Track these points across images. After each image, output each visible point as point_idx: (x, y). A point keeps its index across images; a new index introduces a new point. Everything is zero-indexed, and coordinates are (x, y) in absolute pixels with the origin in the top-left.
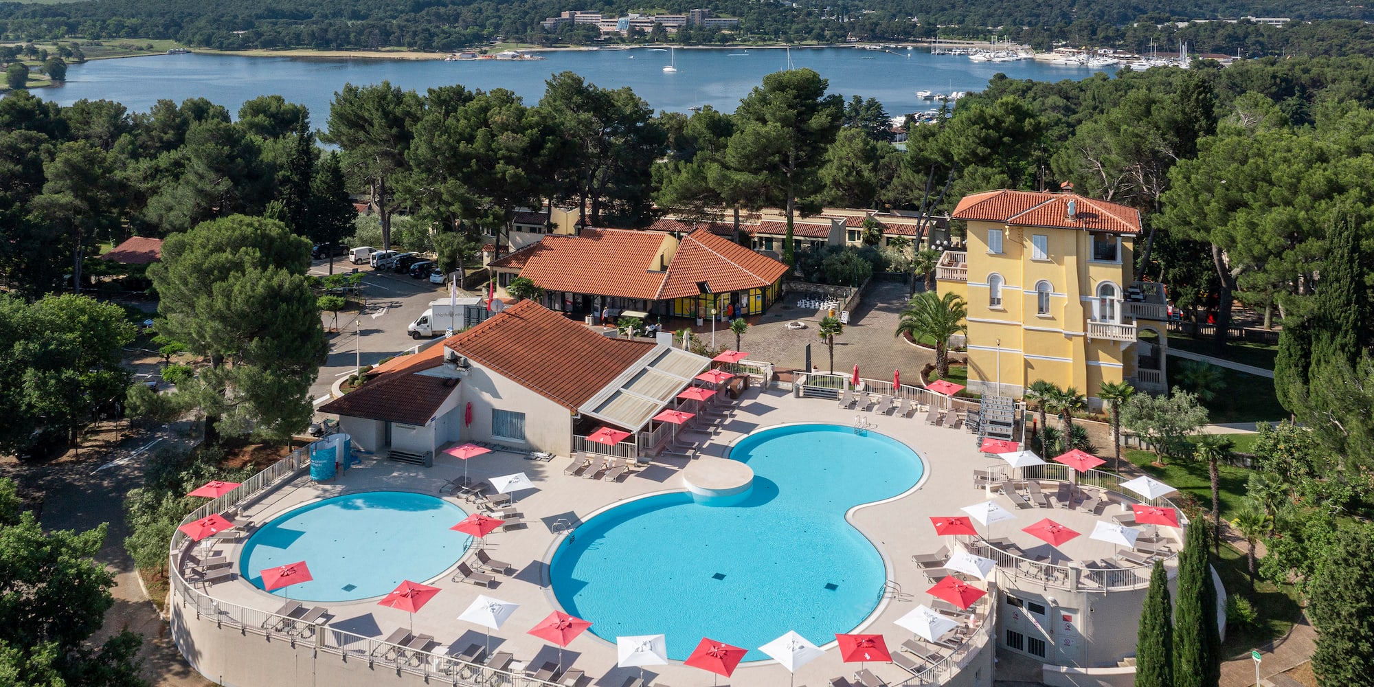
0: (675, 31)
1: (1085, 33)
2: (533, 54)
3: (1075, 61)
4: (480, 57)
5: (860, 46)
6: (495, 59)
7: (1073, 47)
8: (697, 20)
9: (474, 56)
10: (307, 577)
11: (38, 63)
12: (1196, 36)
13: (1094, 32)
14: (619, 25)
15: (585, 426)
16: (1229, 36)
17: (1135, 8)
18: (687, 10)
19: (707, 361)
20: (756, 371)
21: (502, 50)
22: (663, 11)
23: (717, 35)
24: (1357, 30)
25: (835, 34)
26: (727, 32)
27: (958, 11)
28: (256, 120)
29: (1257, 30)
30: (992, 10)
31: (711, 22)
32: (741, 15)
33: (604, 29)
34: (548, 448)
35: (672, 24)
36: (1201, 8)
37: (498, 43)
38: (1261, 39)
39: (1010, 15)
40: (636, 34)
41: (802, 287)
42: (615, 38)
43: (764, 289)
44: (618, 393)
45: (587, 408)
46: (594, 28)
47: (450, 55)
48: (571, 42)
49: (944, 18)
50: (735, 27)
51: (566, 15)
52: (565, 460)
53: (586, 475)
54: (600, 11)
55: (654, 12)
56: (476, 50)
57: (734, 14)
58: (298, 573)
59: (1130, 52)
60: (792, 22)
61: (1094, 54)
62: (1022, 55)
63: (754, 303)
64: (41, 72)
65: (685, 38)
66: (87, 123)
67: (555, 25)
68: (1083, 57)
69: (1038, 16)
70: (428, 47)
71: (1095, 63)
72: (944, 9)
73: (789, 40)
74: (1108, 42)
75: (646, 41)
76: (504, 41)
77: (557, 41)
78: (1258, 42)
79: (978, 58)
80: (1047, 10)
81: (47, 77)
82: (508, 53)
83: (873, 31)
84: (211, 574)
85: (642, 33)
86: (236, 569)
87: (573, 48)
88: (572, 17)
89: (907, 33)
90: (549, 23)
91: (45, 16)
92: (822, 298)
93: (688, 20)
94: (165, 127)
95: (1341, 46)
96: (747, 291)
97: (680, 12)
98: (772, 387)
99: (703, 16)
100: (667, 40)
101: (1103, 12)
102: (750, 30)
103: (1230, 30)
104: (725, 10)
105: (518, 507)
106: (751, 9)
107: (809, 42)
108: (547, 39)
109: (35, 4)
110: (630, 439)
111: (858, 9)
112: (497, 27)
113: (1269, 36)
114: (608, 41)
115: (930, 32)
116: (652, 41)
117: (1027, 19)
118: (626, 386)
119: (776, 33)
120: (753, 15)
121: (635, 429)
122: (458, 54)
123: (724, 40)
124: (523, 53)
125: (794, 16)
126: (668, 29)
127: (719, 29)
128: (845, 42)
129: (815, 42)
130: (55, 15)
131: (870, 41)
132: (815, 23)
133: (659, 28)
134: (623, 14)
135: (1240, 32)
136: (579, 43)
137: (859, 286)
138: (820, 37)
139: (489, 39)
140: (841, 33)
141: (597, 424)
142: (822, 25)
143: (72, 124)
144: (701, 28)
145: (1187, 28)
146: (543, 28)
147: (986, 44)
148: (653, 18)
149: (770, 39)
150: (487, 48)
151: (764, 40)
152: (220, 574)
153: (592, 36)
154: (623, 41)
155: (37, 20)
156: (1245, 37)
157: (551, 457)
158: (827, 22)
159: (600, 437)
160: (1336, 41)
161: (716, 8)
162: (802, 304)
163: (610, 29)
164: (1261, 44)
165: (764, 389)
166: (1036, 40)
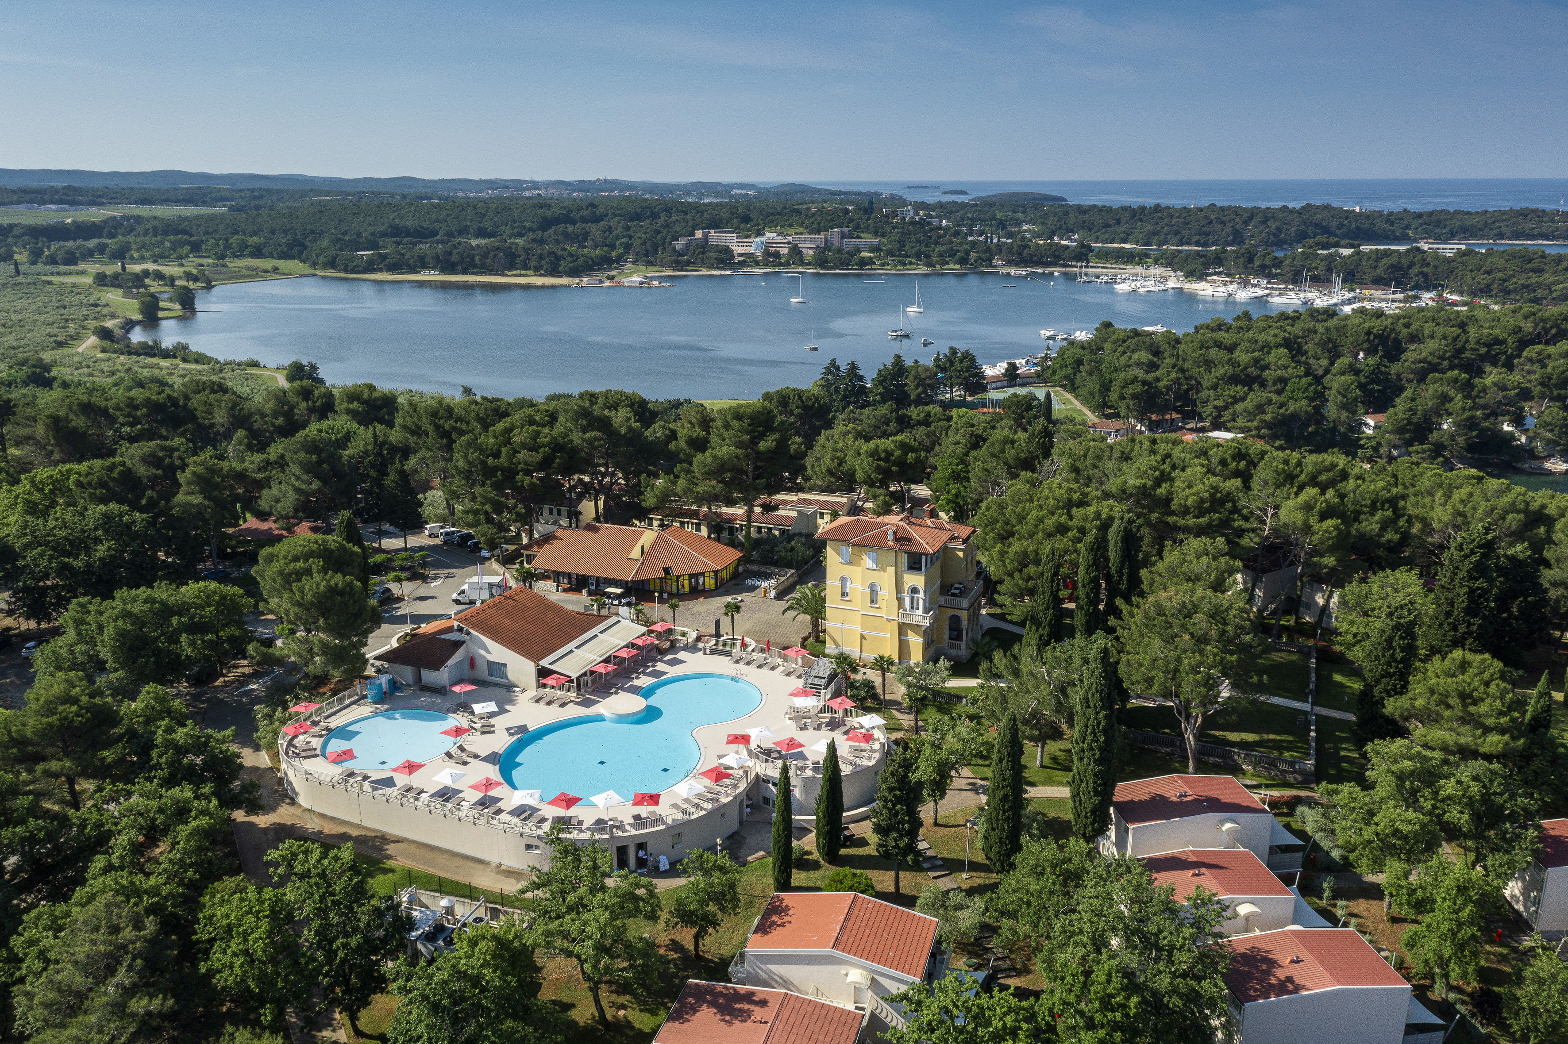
0: (811, 252)
1: (1241, 260)
2: (661, 278)
3: (1222, 292)
4: (607, 284)
5: (1005, 271)
6: (620, 285)
7: (1227, 275)
8: (836, 241)
9: (601, 282)
10: (353, 757)
11: (167, 289)
12: (1357, 266)
13: (1251, 260)
14: (754, 246)
15: (543, 673)
16: (1393, 266)
17: (1317, 225)
18: (826, 230)
19: (645, 629)
20: (684, 634)
21: (631, 274)
22: (801, 230)
23: (856, 259)
24: (1530, 261)
25: (980, 258)
26: (865, 254)
27: (1123, 228)
28: (351, 406)
29: (1424, 260)
30: (1158, 228)
31: (851, 243)
32: (883, 235)
33: (737, 249)
34: (523, 686)
35: (809, 244)
36: (1392, 224)
37: (629, 265)
38: (1425, 270)
39: (1177, 233)
40: (771, 257)
41: (755, 568)
42: (749, 260)
43: (716, 572)
44: (571, 651)
45: (545, 663)
46: (727, 251)
47: (577, 280)
48: (703, 264)
49: (1106, 236)
50: (873, 249)
51: (699, 234)
52: (533, 692)
53: (542, 703)
54: (736, 230)
55: (792, 231)
56: (602, 276)
57: (876, 234)
58: (348, 755)
59: (1285, 282)
60: (937, 243)
61: (1245, 284)
62: (1171, 284)
63: (709, 583)
64: (171, 300)
65: (821, 261)
66: (211, 413)
67: (688, 245)
68: (1232, 288)
69: (1207, 234)
70: (554, 272)
71: (1243, 295)
72: (1107, 226)
73: (930, 265)
74: (1265, 272)
75: (781, 264)
76: (634, 263)
77: (688, 263)
78: (1421, 273)
79: (1122, 288)
80: (1218, 227)
81: (178, 306)
82: (636, 279)
83: (1020, 254)
84: (303, 754)
85: (777, 255)
86: (318, 752)
87: (705, 272)
88: (706, 236)
89: (1056, 257)
90: (680, 244)
91: (166, 233)
92: (766, 576)
93: (826, 240)
94: (276, 414)
95: (1504, 281)
96: (703, 574)
97: (818, 232)
98: (692, 648)
99: (843, 236)
100: (803, 264)
101: (1279, 229)
102: (890, 253)
103: (1393, 260)
104: (867, 230)
105: (492, 721)
106: (894, 228)
107: (951, 266)
108: (677, 262)
109: (155, 218)
110: (572, 681)
111: (1019, 223)
112: (627, 247)
113: (1435, 267)
114: (742, 264)
115: (1082, 254)
116: (787, 264)
117: (1195, 238)
118: (577, 647)
119: (918, 256)
120: (895, 235)
121: (574, 676)
122: (585, 280)
123: (863, 263)
124: (652, 279)
125: (940, 237)
126: (805, 251)
127: (859, 251)
128: (991, 266)
129: (958, 266)
130: (178, 232)
131: (1017, 265)
132: (961, 244)
133: (795, 251)
134: (759, 233)
135: (1405, 262)
136: (711, 267)
137: (797, 569)
138: (963, 261)
139: (619, 261)
140: (988, 255)
141: (552, 672)
142: (967, 247)
143: (198, 414)
144: (839, 251)
145: (1350, 256)
146: (674, 249)
147: (1139, 269)
148: (790, 238)
149: (911, 263)
150: (614, 273)
151: (904, 264)
152: (310, 754)
153: (724, 258)
154: (757, 264)
155: (159, 238)
156: (1409, 267)
157: (524, 690)
158: (974, 244)
159: (550, 681)
160: (1500, 275)
161: (857, 227)
162: (749, 582)
163: (745, 250)
164: (1425, 275)
165: (686, 648)
166: (1189, 268)
